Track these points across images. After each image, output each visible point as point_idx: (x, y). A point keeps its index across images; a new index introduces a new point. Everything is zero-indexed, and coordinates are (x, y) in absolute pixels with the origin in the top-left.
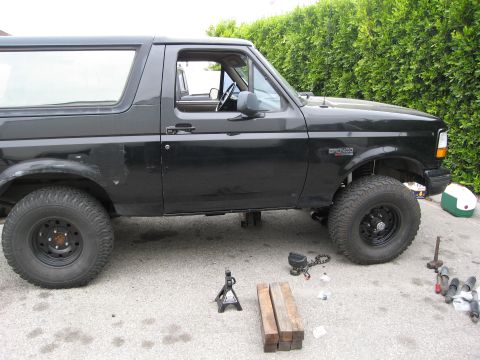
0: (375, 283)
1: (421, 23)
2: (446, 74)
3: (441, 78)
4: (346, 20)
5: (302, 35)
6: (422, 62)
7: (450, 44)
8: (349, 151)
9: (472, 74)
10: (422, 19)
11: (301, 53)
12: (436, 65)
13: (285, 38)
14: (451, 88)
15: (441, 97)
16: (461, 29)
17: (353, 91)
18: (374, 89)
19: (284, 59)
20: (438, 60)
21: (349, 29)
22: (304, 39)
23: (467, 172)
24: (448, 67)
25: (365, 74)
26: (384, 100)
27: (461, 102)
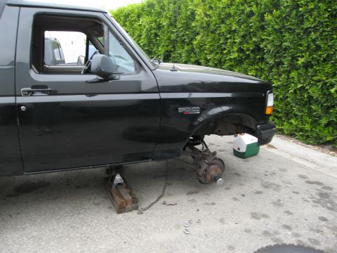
0: (222, 221)
1: (242, 8)
2: (262, 46)
3: (258, 49)
4: (187, 6)
5: (154, 18)
6: (243, 37)
7: (264, 23)
8: (196, 110)
9: (280, 46)
10: (242, 5)
11: (153, 31)
12: (254, 39)
13: (141, 20)
14: (265, 56)
15: (258, 63)
16: (271, 12)
17: (193, 60)
18: (209, 58)
19: (141, 36)
20: (255, 35)
21: (189, 13)
22: (155, 21)
23: (278, 119)
24: (263, 40)
25: (201, 46)
26: (216, 66)
27: (273, 66)
